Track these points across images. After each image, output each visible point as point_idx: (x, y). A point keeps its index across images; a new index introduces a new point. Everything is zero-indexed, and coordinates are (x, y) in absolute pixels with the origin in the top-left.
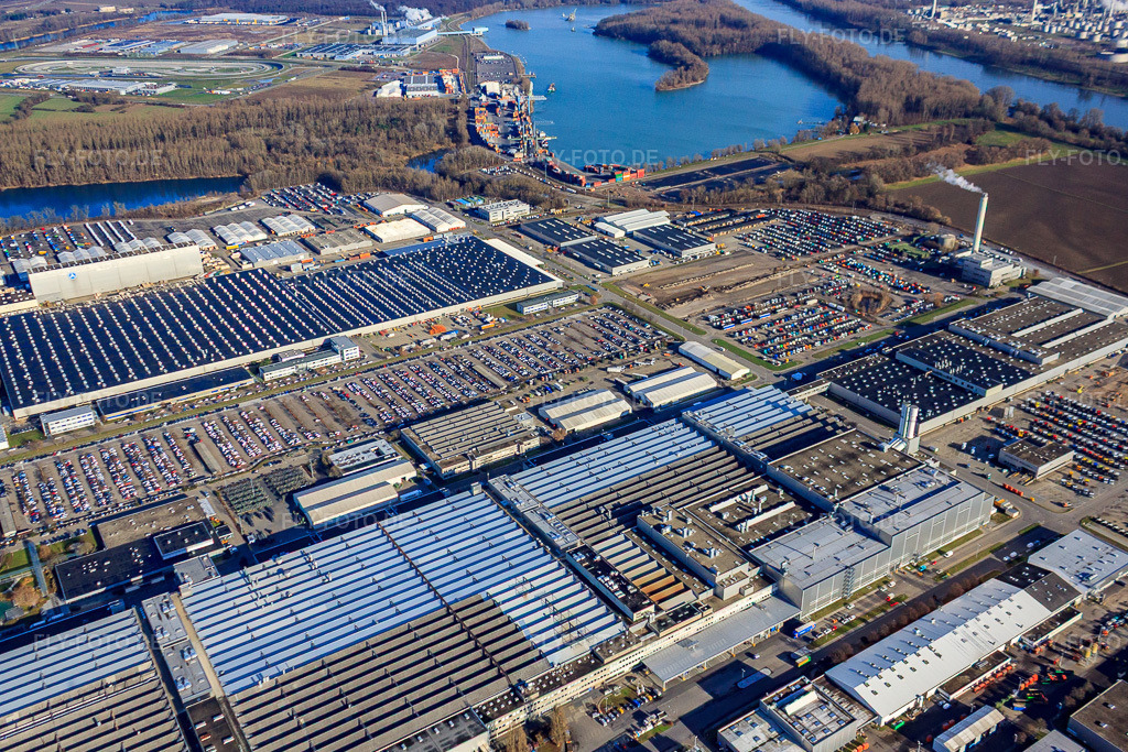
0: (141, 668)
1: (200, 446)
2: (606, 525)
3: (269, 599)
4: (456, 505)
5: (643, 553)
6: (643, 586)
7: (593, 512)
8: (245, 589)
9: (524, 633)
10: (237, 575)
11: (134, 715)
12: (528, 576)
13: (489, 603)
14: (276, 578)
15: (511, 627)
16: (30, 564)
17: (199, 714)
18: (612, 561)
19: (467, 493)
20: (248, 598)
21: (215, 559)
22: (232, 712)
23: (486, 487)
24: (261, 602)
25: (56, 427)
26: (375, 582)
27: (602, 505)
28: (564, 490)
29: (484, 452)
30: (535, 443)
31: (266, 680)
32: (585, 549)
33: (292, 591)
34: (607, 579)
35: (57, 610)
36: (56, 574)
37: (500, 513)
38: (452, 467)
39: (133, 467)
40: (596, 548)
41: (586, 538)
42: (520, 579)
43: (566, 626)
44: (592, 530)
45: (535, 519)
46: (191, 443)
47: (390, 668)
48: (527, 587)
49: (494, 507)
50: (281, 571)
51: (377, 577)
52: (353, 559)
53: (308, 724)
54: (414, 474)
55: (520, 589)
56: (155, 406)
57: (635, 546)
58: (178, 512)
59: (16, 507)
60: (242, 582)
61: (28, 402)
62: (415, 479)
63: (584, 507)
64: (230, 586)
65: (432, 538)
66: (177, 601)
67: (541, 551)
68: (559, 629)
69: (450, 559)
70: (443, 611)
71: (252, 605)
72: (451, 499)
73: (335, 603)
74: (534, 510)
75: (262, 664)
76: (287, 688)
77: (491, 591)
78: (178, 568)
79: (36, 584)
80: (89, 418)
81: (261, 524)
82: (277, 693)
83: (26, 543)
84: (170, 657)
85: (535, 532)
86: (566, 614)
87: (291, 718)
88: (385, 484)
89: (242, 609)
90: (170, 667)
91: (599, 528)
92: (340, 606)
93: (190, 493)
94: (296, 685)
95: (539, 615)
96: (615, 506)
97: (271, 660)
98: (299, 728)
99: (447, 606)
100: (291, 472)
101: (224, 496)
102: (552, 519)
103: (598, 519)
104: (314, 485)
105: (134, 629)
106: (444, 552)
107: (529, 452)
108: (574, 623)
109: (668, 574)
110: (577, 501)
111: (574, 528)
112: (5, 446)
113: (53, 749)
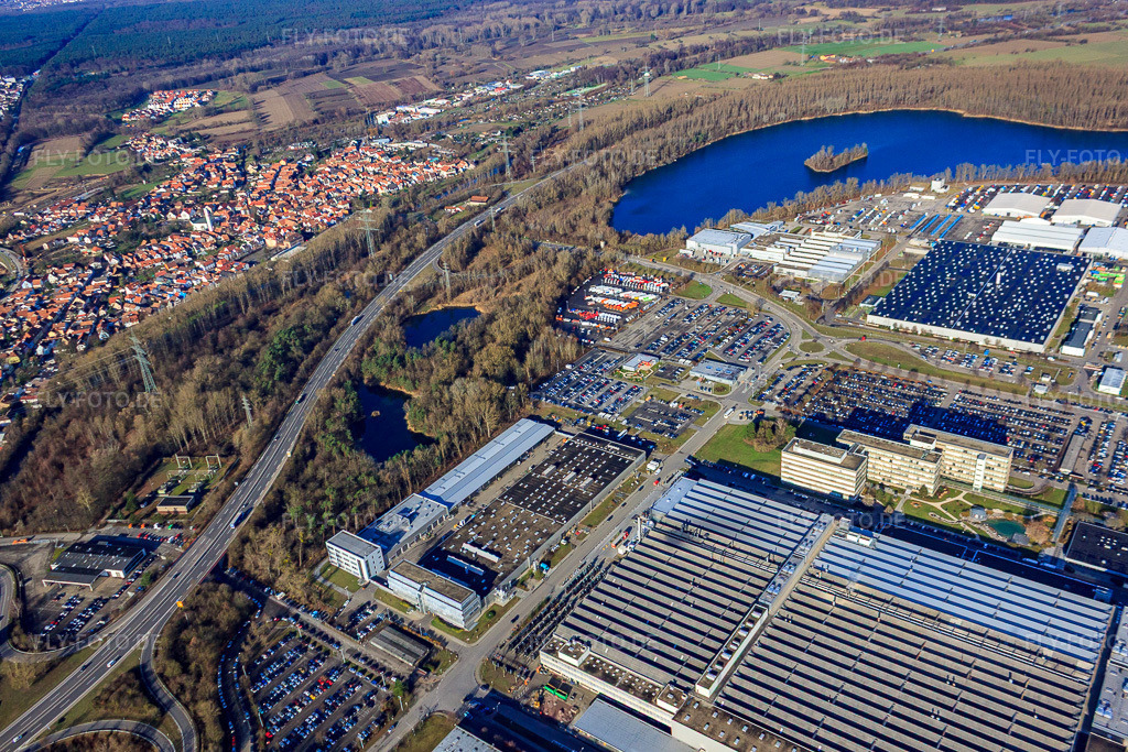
0: (1080, 664)
11: (1044, 699)
16: (1061, 507)
35: (1054, 560)
59: (1085, 452)
79: (1054, 526)
83: (1072, 486)
84: (1111, 676)
90: (1105, 685)
105: (1101, 625)
112: (1116, 391)
113: (965, 670)
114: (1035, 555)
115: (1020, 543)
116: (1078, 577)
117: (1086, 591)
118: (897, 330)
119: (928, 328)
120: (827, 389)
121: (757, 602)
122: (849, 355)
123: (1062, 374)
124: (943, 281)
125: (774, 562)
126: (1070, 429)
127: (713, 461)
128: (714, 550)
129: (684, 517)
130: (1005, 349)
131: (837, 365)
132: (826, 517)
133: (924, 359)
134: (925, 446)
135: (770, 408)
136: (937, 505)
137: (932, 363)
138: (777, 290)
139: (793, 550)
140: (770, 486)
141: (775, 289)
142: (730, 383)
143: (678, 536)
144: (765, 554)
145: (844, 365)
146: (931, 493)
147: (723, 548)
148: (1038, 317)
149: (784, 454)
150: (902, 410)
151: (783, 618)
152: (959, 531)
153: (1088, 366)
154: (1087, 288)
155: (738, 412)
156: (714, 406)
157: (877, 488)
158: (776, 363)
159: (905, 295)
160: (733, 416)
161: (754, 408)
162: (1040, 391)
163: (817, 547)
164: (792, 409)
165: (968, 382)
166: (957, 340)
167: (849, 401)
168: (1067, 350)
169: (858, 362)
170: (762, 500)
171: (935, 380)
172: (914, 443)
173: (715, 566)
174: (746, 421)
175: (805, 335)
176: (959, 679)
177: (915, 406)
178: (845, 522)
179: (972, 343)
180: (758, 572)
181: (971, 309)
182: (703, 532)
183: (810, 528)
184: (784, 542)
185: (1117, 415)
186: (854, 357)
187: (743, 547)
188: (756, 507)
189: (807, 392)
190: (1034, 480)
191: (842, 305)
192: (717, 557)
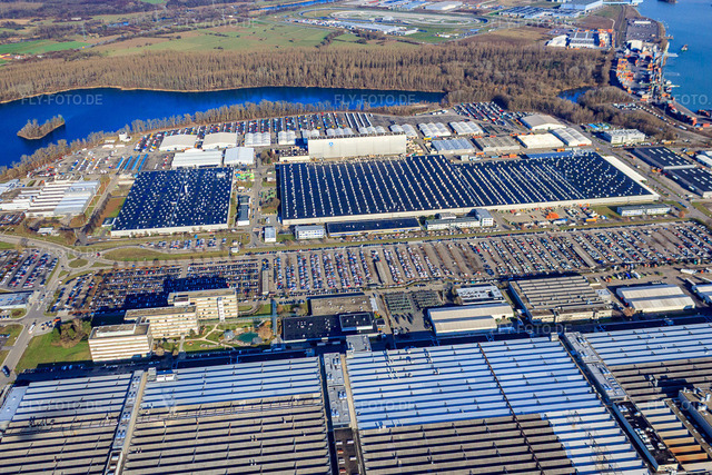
0: (315, 395)
1: (379, 264)
2: (651, 390)
3: (398, 375)
4: (537, 345)
5: (678, 420)
6: (672, 446)
7: (643, 378)
8: (384, 364)
9: (567, 453)
10: (381, 353)
11: (304, 424)
12: (580, 411)
13: (546, 423)
14: (405, 362)
15: (557, 445)
16: (271, 314)
17: (340, 436)
18: (650, 420)
19: (547, 339)
20: (384, 370)
21: (371, 339)
22: (359, 441)
23: (562, 337)
24: (392, 375)
25: (303, 235)
26: (467, 384)
27: (652, 374)
28: (622, 355)
29: (566, 312)
30: (608, 313)
31: (384, 427)
32: (629, 404)
33: (413, 373)
34: (642, 432)
35: (279, 345)
36: (284, 323)
37: (568, 359)
38: (539, 317)
39: (338, 268)
40: (639, 406)
41: (633, 396)
42: (573, 412)
43: (601, 458)
44: (639, 391)
45: (594, 371)
46: (374, 261)
47: (465, 446)
48: (577, 419)
49: (565, 354)
50: (409, 359)
51: (470, 381)
52: (456, 364)
53: (403, 465)
54: (512, 315)
55: (571, 419)
56: (359, 233)
57: (672, 413)
58: (357, 303)
59: (271, 278)
60: (383, 359)
61: (291, 217)
62: (512, 319)
63: (636, 372)
64: (376, 359)
65: (514, 364)
66: (343, 360)
67: (593, 396)
68: (594, 458)
69: (523, 382)
70: (510, 418)
71: (386, 376)
72: (534, 340)
73: (438, 390)
74: (595, 364)
75: (384, 416)
76: (396, 437)
77: (549, 414)
78: (349, 339)
79: (272, 326)
80: (321, 233)
81: (404, 323)
82: (388, 438)
83: (272, 300)
84: (331, 394)
85: (592, 380)
86: (602, 449)
87: (393, 458)
88: (490, 317)
89: (380, 376)
90: (330, 399)
91: (645, 391)
92: (441, 393)
93: (367, 293)
94: (401, 437)
95: (582, 443)
96: (662, 378)
97: (390, 415)
98: (397, 466)
99: (514, 415)
100: (430, 294)
101: (386, 300)
102: (608, 374)
103: (646, 384)
104: (443, 306)
105: (316, 370)
106: (521, 376)
107: (601, 319)
108: (608, 457)
109: (696, 443)
110: (632, 366)
111: (625, 386)
112: (274, 240)
113: (258, 428)
114: (268, 347)
115: (258, 343)
116: (294, 349)
117: (301, 355)
118: (134, 237)
119: (154, 230)
120: (101, 289)
121: (111, 449)
122: (108, 262)
123: (243, 238)
124: (153, 198)
125: (113, 418)
126: (259, 268)
127: (33, 367)
128: (63, 429)
129: (28, 416)
130: (206, 232)
131: (102, 271)
132: (138, 373)
133: (159, 251)
134: (184, 303)
135: (64, 315)
136: (203, 339)
137: (165, 252)
138: (34, 230)
139: (124, 403)
140: (88, 368)
141: (31, 229)
142: (23, 306)
143: (28, 432)
144: (104, 415)
145: (107, 269)
146: (197, 332)
147: (70, 425)
148: (217, 208)
149: (90, 342)
150: (158, 287)
151: (134, 452)
152: (222, 350)
153: (255, 230)
154: (237, 185)
155: (39, 326)
156: (17, 327)
157: (163, 342)
158: (56, 281)
159: (131, 213)
160: (36, 330)
161: (52, 319)
162: (235, 251)
163: (139, 394)
164: (81, 310)
165: (192, 258)
166: (175, 234)
167: (120, 293)
168: (240, 223)
169: (115, 264)
170: (86, 379)
171: (171, 263)
172: (176, 304)
173: (69, 440)
174: (48, 330)
175: (71, 257)
176: (258, 435)
177: (165, 282)
178: (152, 371)
179: (185, 233)
180: (103, 430)
181: (176, 212)
182: (49, 421)
183: (129, 384)
184: (114, 401)
185: (279, 253)
186: (112, 262)
187: (85, 417)
188: (84, 386)
189: (87, 295)
190: (251, 304)
191: (89, 229)
192: (68, 433)
